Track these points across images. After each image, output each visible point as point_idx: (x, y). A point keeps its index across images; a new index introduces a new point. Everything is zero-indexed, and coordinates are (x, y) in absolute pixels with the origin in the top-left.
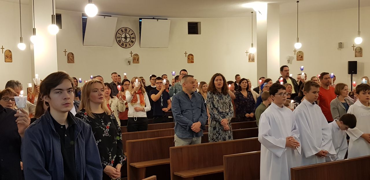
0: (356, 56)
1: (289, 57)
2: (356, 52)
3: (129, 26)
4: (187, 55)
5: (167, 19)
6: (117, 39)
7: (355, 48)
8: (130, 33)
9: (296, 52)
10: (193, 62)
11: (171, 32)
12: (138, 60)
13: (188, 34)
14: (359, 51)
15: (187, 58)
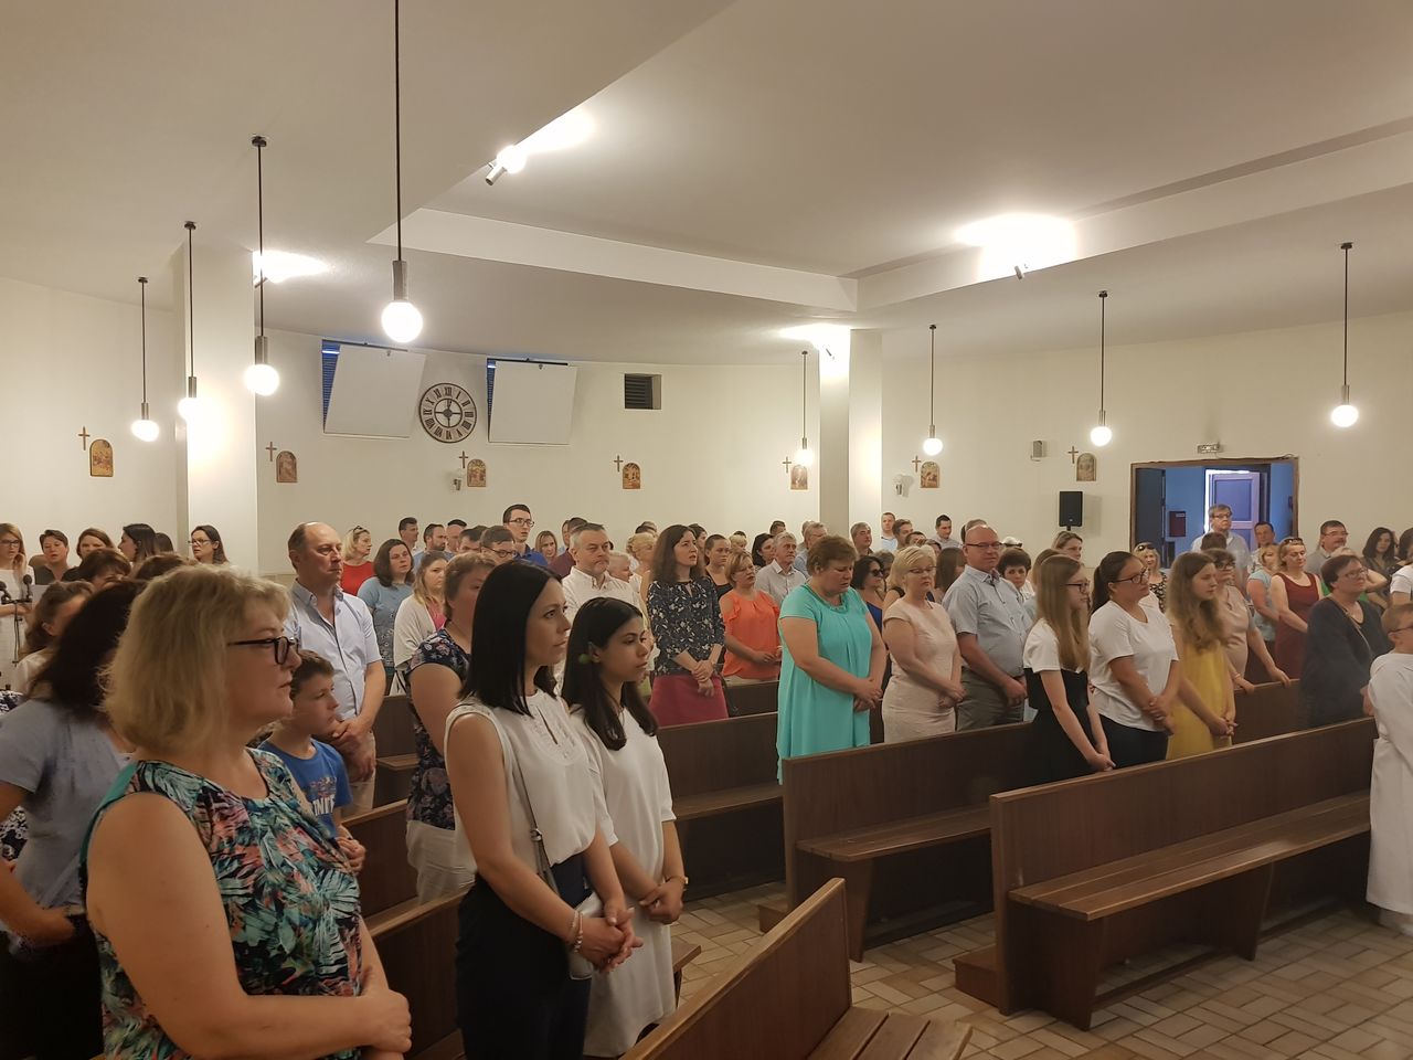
0: (1078, 479)
1: (899, 478)
2: (1079, 467)
3: (459, 379)
4: (622, 465)
5: (566, 364)
6: (423, 416)
7: (1077, 456)
8: (461, 400)
9: (920, 465)
10: (637, 486)
11: (578, 402)
13: (626, 407)
14: (1088, 466)
15: (621, 474)
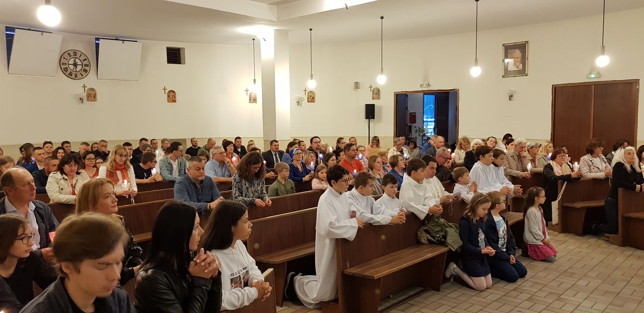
1: (298, 98)
2: (373, 93)
3: (80, 47)
5: (136, 41)
6: (62, 66)
7: (372, 88)
8: (82, 58)
9: (307, 92)
10: (175, 101)
11: (143, 60)
12: (95, 96)
13: (168, 63)
14: (377, 93)
15: (166, 96)
